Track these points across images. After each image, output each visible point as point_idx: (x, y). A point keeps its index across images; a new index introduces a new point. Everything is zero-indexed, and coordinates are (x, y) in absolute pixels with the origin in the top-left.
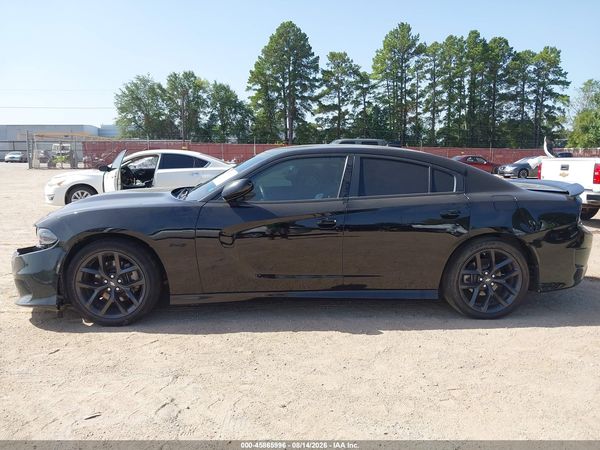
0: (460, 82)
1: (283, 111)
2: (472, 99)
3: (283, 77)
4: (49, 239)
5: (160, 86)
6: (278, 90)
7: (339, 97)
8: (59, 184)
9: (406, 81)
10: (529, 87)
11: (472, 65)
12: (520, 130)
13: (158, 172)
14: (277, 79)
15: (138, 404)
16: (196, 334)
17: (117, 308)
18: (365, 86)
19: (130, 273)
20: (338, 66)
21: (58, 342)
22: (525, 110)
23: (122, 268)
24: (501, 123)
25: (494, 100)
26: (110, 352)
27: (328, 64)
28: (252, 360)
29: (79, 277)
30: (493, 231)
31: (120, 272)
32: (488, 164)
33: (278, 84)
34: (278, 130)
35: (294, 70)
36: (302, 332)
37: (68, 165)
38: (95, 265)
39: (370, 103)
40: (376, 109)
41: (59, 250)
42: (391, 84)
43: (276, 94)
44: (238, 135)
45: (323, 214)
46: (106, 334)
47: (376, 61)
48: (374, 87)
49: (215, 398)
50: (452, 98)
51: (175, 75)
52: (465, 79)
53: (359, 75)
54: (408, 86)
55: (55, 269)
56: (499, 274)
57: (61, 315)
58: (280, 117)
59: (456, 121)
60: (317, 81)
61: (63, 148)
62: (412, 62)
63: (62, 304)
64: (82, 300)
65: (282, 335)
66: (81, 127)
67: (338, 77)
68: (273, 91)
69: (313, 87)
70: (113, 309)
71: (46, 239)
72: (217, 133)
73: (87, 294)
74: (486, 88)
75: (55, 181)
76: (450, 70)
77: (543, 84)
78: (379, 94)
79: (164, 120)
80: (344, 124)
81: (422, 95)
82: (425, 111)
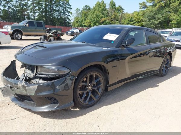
2: (46, 10)
10: (61, 8)
12: (60, 21)
25: (52, 11)
39: (10, 7)
40: (13, 9)
50: (39, 9)
52: (43, 3)
54: (24, 3)
77: (65, 8)
78: (13, 4)
81: (29, 7)
82: (31, 12)
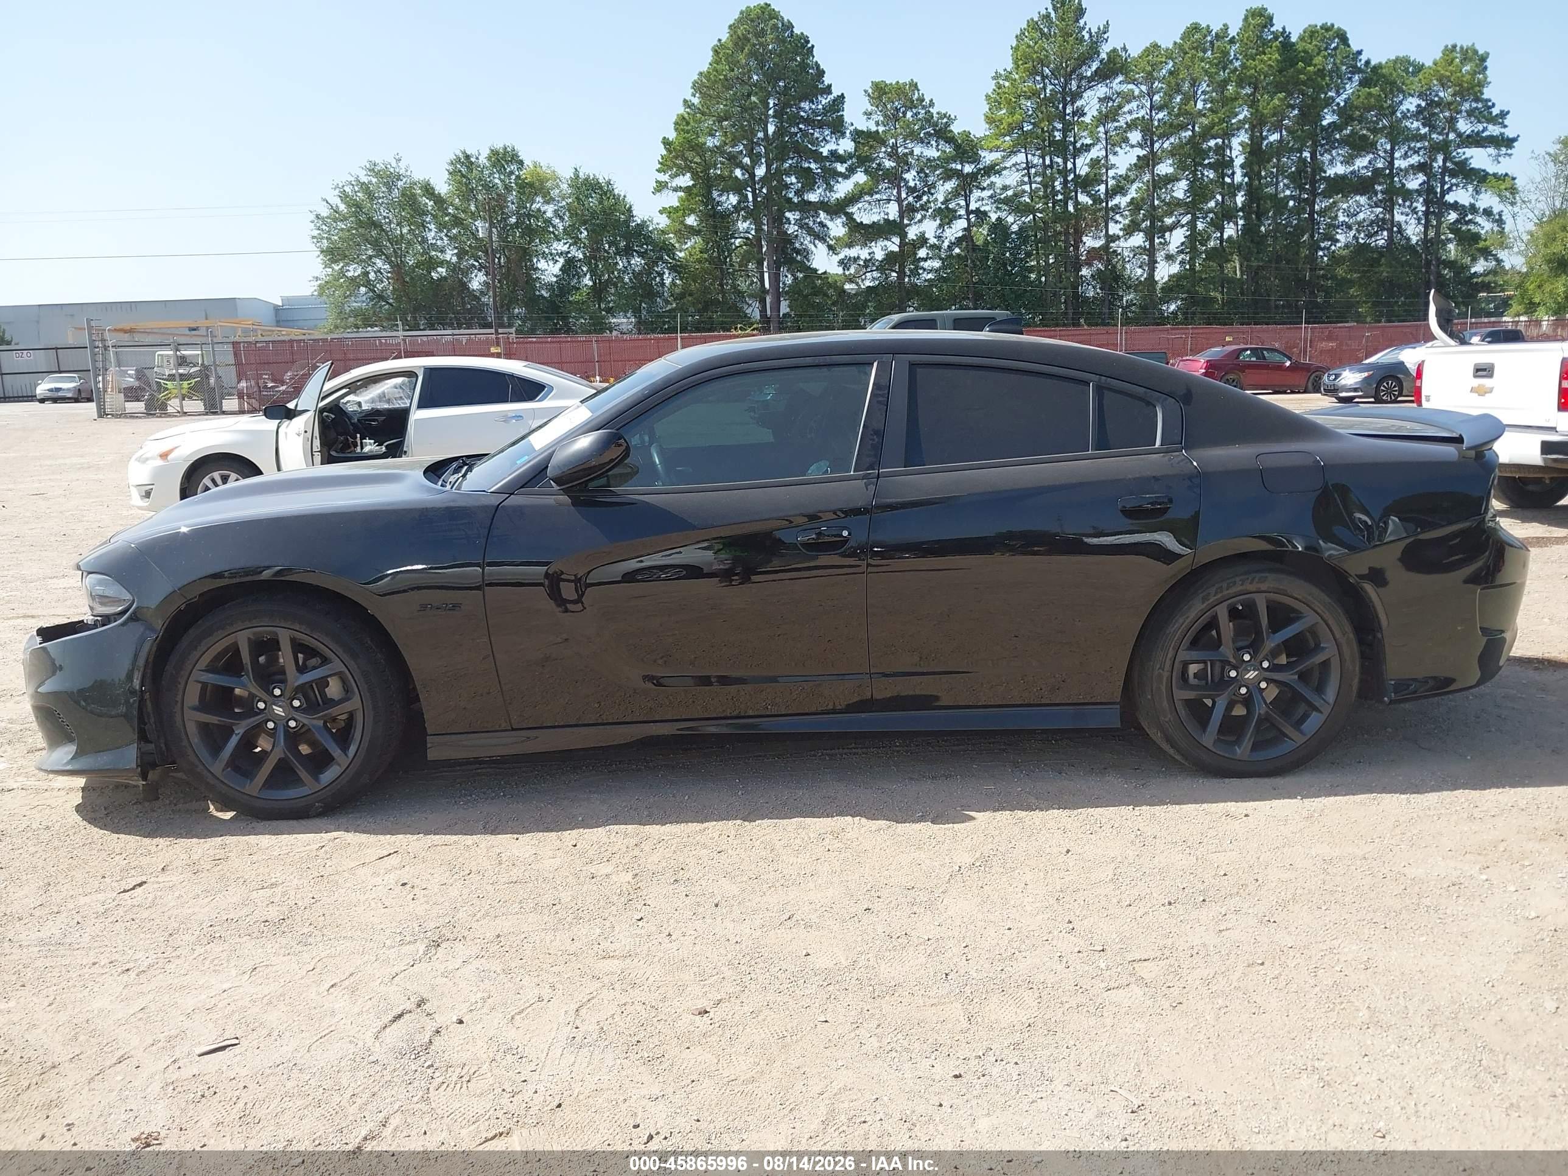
0: (1220, 150)
1: (754, 244)
2: (1253, 194)
3: (750, 154)
4: (115, 601)
5: (428, 190)
6: (738, 187)
7: (899, 200)
8: (164, 456)
9: (1077, 153)
10: (1405, 156)
11: (1253, 104)
12: (1385, 272)
13: (417, 415)
14: (734, 160)
15: (333, 1013)
16: (494, 832)
17: (293, 772)
18: (968, 169)
19: (323, 683)
20: (894, 117)
21: (145, 861)
22: (1398, 217)
23: (302, 670)
24: (1333, 256)
25: (1314, 193)
26: (273, 885)
27: (868, 114)
28: (632, 895)
29: (192, 695)
30: (1264, 546)
31: (296, 679)
32: (1296, 368)
33: (738, 173)
34: (740, 294)
35: (780, 132)
36: (766, 822)
37: (197, 405)
38: (230, 664)
39: (981, 215)
40: (1000, 227)
41: (138, 628)
42: (1036, 160)
43: (734, 199)
44: (637, 311)
45: (813, 517)
46: (265, 841)
47: (995, 101)
48: (991, 170)
49: (531, 994)
50: (1199, 192)
51: (467, 160)
52: (1235, 142)
53: (950, 140)
54: (1082, 166)
55: (130, 677)
56: (1283, 660)
57: (152, 793)
58: (746, 259)
59: (1212, 254)
60: (841, 159)
61: (182, 361)
62: (1091, 102)
63: (154, 765)
64: (204, 753)
65: (714, 829)
66: (229, 305)
67: (895, 147)
68: (725, 191)
69: (830, 176)
70: (284, 774)
71: (103, 599)
72: (580, 307)
73: (215, 738)
74: (1289, 162)
75: (153, 448)
76: (1192, 117)
77: (1444, 147)
78: (1005, 188)
79: (442, 279)
80: (915, 273)
81: (1120, 190)
82: (1130, 230)
